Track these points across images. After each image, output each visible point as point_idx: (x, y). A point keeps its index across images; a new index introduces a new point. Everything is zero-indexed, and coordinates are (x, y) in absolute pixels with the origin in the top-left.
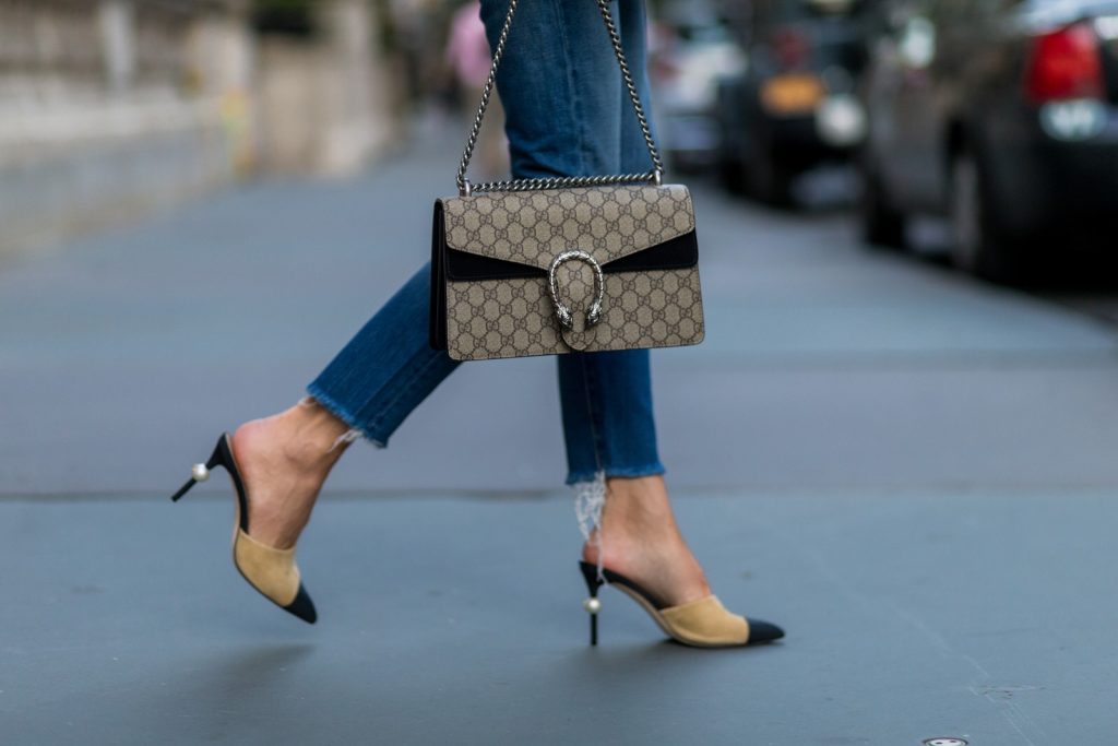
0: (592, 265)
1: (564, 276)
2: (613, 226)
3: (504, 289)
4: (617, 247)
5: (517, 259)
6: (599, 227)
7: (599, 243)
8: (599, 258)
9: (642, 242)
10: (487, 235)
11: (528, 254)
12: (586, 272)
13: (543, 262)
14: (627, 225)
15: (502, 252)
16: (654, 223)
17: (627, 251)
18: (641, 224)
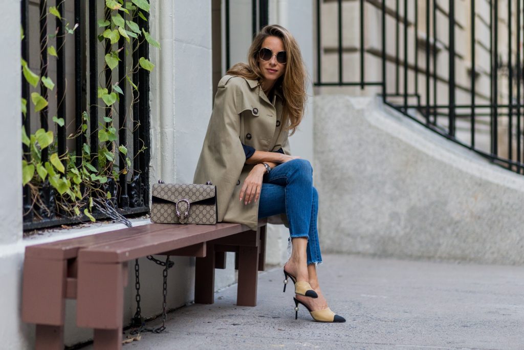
0: (187, 203)
1: (180, 205)
2: (194, 194)
3: (166, 206)
4: (194, 199)
5: (169, 200)
6: (191, 194)
7: (190, 198)
8: (189, 202)
9: (201, 198)
10: (162, 193)
11: (172, 199)
12: (186, 205)
13: (176, 201)
14: (198, 194)
15: (166, 198)
16: (205, 194)
17: (197, 200)
18: (201, 194)
